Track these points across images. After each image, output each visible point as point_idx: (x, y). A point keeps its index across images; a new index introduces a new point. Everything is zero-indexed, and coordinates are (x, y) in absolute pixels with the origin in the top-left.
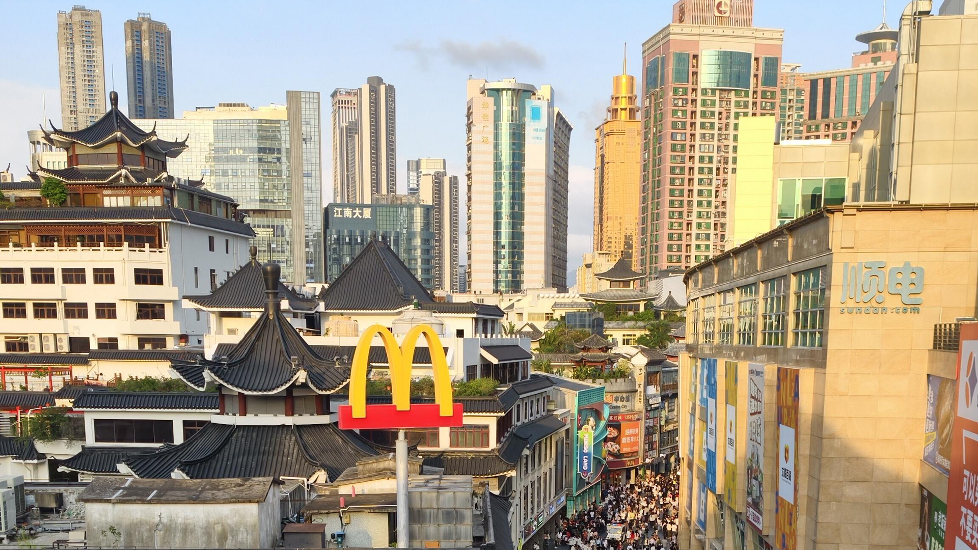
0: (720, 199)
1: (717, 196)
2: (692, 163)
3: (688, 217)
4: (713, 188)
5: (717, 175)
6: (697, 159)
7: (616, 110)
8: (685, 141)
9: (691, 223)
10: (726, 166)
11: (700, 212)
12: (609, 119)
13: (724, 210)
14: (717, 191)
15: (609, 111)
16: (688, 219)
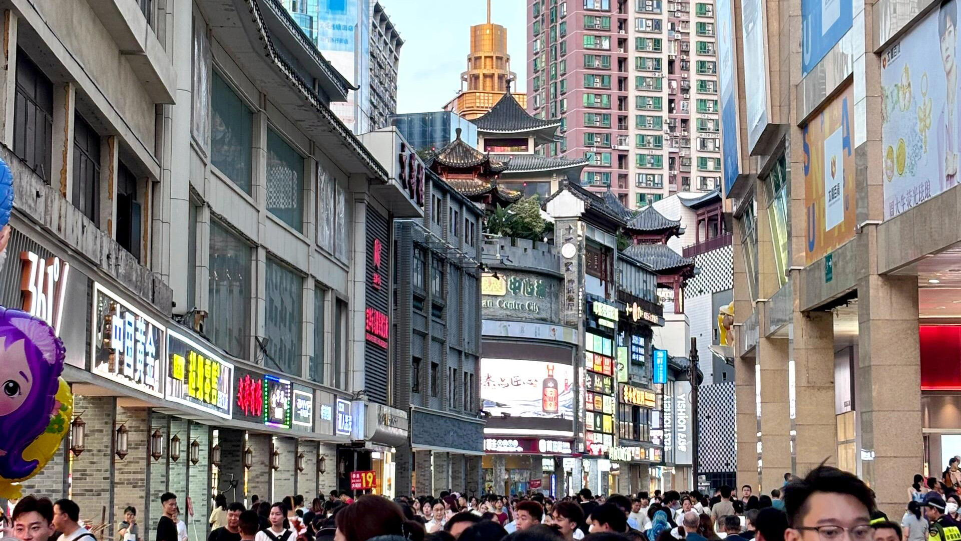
0: (678, 115)
1: (671, 110)
2: (622, 50)
3: (621, 144)
4: (665, 95)
5: (671, 71)
6: (631, 44)
7: (476, 77)
8: (609, 11)
9: (626, 156)
10: (685, 57)
11: (643, 137)
12: (465, 90)
13: (686, 134)
14: (671, 101)
15: (466, 80)
16: (621, 148)
